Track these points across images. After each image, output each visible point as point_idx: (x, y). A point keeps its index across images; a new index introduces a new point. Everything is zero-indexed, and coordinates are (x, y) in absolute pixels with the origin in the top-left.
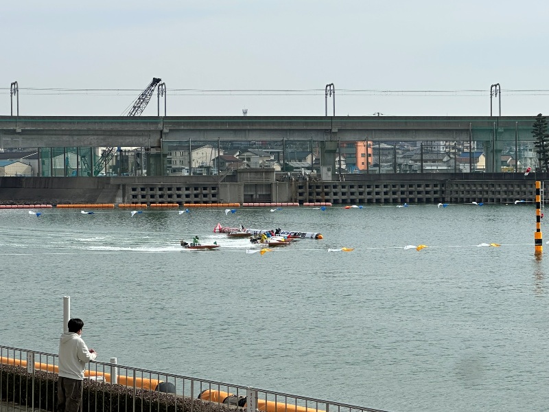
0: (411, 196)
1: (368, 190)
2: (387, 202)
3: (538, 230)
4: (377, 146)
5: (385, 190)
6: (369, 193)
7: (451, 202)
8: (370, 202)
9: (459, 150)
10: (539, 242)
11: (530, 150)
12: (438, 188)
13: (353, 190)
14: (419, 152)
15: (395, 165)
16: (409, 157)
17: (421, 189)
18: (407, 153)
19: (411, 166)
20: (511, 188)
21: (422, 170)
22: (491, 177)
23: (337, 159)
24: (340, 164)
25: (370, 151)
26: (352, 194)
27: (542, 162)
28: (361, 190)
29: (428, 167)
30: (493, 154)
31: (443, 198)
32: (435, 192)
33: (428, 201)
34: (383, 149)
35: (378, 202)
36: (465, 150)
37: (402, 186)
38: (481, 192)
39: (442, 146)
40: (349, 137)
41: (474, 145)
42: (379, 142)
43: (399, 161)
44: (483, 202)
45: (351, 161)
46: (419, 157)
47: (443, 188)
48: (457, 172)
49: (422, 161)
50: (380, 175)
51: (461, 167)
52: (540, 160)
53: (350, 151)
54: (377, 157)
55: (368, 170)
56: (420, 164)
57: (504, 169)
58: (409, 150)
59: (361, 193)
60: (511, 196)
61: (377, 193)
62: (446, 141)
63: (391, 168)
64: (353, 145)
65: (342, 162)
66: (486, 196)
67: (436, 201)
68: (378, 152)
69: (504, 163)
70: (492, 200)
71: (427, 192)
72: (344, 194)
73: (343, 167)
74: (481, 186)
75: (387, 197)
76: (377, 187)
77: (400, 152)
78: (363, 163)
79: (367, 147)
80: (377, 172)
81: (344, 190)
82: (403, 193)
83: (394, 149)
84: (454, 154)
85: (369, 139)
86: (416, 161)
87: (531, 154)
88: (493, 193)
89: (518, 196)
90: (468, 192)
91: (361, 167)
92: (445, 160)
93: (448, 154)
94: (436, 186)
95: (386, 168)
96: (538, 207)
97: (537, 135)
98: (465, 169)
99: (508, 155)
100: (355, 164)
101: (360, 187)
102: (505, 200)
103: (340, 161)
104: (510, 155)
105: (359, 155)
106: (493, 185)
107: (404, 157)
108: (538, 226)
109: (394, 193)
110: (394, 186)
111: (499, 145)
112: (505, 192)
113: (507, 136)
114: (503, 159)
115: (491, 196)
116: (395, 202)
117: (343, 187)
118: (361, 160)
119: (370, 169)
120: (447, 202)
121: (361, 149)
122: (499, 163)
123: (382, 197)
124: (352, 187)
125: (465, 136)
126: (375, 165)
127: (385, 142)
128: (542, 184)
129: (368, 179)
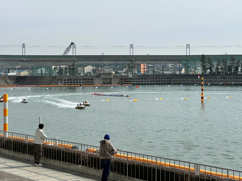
0: (159, 82)
1: (144, 80)
2: (151, 84)
3: (202, 94)
4: (148, 65)
5: (150, 80)
6: (145, 81)
7: (173, 84)
8: (145, 84)
9: (176, 67)
10: (202, 98)
11: (199, 67)
12: (168, 80)
13: (139, 80)
14: (162, 67)
15: (154, 72)
16: (159, 69)
17: (160, 80)
18: (158, 68)
19: (159, 72)
20: (193, 80)
21: (163, 73)
22: (187, 76)
23: (134, 70)
24: (135, 72)
25: (145, 67)
26: (139, 81)
27: (204, 71)
28: (142, 80)
29: (165, 72)
30: (187, 68)
31: (170, 83)
32: (168, 81)
33: (165, 84)
34: (150, 66)
35: (148, 84)
36: (178, 67)
37: (156, 79)
38: (183, 81)
39: (170, 65)
40: (138, 62)
41: (181, 65)
42: (149, 64)
43: (155, 70)
44: (184, 84)
45: (139, 70)
46: (162, 69)
47: (170, 80)
48: (175, 74)
49: (163, 70)
50: (149, 75)
51: (176, 72)
52: (203, 70)
53: (139, 67)
54: (148, 69)
55: (144, 73)
56: (162, 71)
57: (191, 73)
58: (158, 67)
59: (142, 81)
60: (193, 82)
61: (148, 81)
62: (171, 64)
63: (153, 73)
64: (139, 65)
65: (136, 71)
66: (185, 82)
67: (168, 84)
68: (148, 67)
69: (190, 71)
70: (187, 83)
71: (165, 81)
72: (136, 81)
73: (136, 72)
74: (183, 79)
75: (151, 82)
76: (148, 79)
77: (156, 67)
78: (143, 71)
79: (144, 65)
80: (148, 74)
81: (136, 80)
82: (156, 81)
83: (154, 66)
84: (174, 68)
85: (145, 63)
86: (161, 70)
87: (200, 68)
88: (187, 81)
89: (196, 82)
90: (179, 81)
91: (142, 72)
92: (171, 70)
93: (172, 68)
94: (168, 79)
95: (151, 73)
96: (202, 86)
97: (202, 61)
98: (178, 73)
99: (192, 68)
100: (140, 72)
101: (142, 79)
102: (191, 83)
103: (135, 70)
104: (193, 68)
105: (142, 68)
106: (187, 79)
107: (157, 69)
108: (202, 92)
109: (153, 81)
110: (153, 79)
111: (189, 65)
112: (191, 81)
113: (192, 62)
114: (191, 70)
115: (186, 82)
116: (154, 84)
117: (136, 79)
118: (142, 70)
119: (145, 73)
120: (171, 84)
121: (142, 66)
122: (189, 71)
123: (149, 82)
124: (139, 79)
125: (177, 62)
126: (147, 72)
127: (151, 64)
128: (203, 78)
129: (145, 76)
